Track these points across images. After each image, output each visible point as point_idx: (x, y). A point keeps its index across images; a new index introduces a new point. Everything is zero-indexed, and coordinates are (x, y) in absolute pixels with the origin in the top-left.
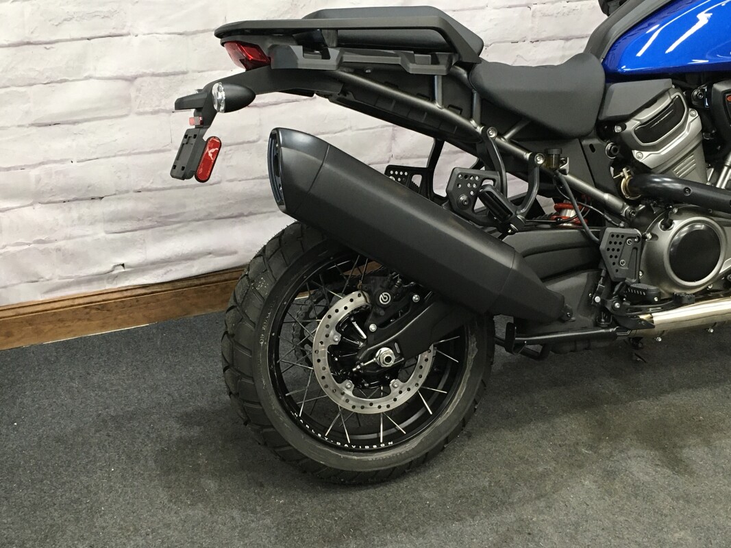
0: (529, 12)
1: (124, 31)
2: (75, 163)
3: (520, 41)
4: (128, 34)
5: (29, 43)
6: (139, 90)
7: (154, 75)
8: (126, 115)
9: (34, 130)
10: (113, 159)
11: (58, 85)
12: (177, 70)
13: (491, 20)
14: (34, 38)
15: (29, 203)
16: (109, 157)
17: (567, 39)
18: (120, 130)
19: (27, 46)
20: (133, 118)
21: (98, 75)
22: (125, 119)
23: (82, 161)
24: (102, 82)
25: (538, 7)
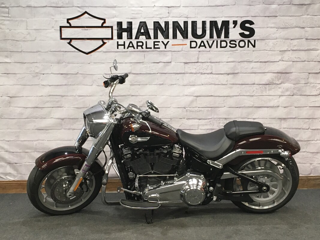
0: (185, 110)
1: (62, 106)
2: (46, 141)
3: (183, 118)
4: (63, 107)
5: (37, 107)
6: (65, 122)
7: (69, 118)
8: (61, 129)
9: (36, 130)
10: (57, 141)
11: (44, 119)
12: (76, 118)
13: (172, 111)
15: (33, 151)
16: (55, 140)
17: (200, 119)
19: (36, 108)
20: (63, 130)
21: (54, 117)
22: (61, 130)
23: (48, 141)
24: (55, 119)
25: (188, 108)
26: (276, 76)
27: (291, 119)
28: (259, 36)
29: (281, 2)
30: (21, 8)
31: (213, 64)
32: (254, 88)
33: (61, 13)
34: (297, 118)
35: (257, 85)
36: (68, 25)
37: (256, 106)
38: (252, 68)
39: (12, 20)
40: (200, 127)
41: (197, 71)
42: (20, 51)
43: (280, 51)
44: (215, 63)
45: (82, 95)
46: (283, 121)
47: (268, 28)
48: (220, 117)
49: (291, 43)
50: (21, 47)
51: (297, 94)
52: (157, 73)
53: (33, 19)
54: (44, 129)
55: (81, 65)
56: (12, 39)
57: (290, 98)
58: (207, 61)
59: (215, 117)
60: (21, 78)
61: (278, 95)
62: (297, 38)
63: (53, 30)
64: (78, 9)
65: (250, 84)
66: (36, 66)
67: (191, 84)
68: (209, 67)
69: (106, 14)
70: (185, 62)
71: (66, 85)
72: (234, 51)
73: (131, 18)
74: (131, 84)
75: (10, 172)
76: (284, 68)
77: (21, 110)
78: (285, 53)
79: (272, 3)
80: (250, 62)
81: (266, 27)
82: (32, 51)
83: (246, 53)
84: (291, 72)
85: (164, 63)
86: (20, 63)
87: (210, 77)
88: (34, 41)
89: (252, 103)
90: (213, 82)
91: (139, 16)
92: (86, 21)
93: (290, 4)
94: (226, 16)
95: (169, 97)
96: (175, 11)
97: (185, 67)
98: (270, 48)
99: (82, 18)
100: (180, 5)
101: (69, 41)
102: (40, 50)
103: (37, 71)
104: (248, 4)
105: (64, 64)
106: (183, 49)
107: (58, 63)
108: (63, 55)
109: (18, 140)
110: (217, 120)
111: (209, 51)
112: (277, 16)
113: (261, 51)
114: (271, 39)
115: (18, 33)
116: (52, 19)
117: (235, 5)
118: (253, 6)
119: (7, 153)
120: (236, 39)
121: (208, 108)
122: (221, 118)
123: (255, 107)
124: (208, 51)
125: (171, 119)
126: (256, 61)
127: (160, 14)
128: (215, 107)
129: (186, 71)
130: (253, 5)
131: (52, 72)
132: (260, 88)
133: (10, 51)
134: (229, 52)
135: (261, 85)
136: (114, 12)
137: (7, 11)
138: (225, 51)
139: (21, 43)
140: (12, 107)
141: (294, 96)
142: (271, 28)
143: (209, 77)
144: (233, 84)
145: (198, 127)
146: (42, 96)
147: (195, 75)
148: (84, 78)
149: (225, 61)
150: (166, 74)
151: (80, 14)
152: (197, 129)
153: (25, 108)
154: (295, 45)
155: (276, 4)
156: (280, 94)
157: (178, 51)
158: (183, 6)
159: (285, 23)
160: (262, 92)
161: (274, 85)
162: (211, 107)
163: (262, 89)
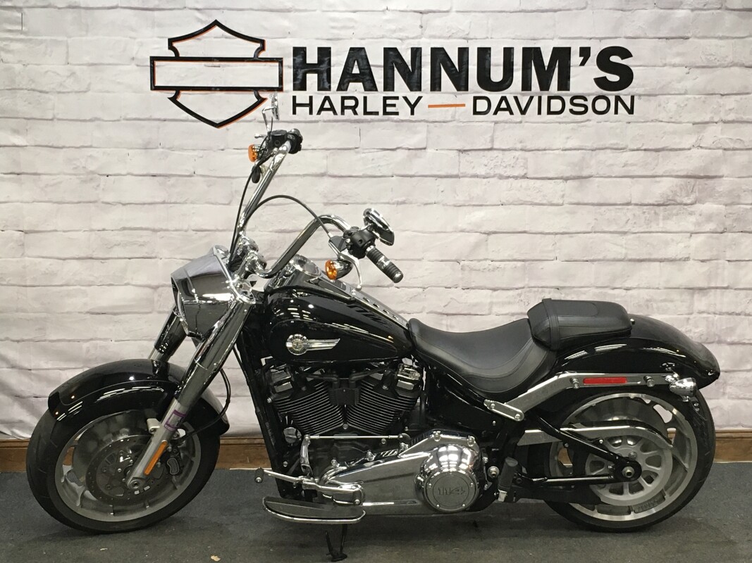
0: (458, 266)
1: (153, 255)
2: (113, 342)
3: (453, 287)
4: (155, 258)
5: (91, 258)
6: (160, 296)
8: (150, 313)
9: (88, 316)
10: (138, 342)
11: (108, 288)
13: (426, 270)
14: (94, 256)
16: (136, 340)
17: (494, 290)
18: (146, 322)
19: (89, 260)
20: (154, 316)
21: (133, 283)
22: (150, 315)
23: (119, 341)
24: (136, 288)
25: (466, 263)
26: (683, 183)
27: (718, 290)
28: (643, 86)
29: (698, 4)
30: (52, 9)
31: (528, 154)
32: (630, 215)
33: (154, 24)
34: (731, 289)
35: (636, 207)
36: (172, 54)
37: (634, 257)
38: (625, 165)
39: (31, 40)
40: (495, 309)
41: (488, 171)
42: (50, 117)
43: (694, 124)
44: (533, 150)
45: (204, 227)
46: (696, 296)
47: (665, 65)
48: (544, 284)
49: (722, 103)
50: (53, 109)
51: (734, 230)
52: (390, 174)
53: (84, 38)
54: (111, 311)
55: (201, 153)
56: (29, 87)
57: (717, 238)
58: (515, 146)
59: (533, 285)
60: (51, 186)
61: (688, 232)
62: (735, 92)
63: (133, 67)
64: (198, 14)
65: (620, 205)
66: (91, 156)
67: (474, 203)
68: (520, 160)
69: (266, 29)
70: (459, 148)
71: (164, 203)
72: (582, 122)
73: (328, 40)
74: (326, 201)
75: (22, 419)
76: (703, 164)
77: (50, 265)
78: (705, 128)
79: (677, 6)
80: (621, 149)
81: (661, 64)
82: (81, 119)
83: (611, 128)
84: (721, 174)
85: (407, 151)
86: (50, 147)
87: (521, 186)
88: (85, 92)
89: (624, 251)
90: (528, 199)
91: (349, 32)
92: (215, 44)
93: (719, 9)
94: (562, 36)
95: (420, 234)
96: (437, 22)
97: (460, 162)
98: (670, 115)
99: (206, 37)
100: (451, 8)
101: (172, 94)
102: (99, 114)
103: (92, 168)
104: (618, 8)
105: (160, 150)
106: (457, 118)
107: (146, 147)
108: (159, 128)
109: (43, 339)
110: (538, 291)
111: (521, 122)
112: (688, 38)
113: (648, 124)
114: (673, 93)
115: (47, 72)
116: (130, 38)
117: (585, 8)
118: (630, 12)
119: (14, 370)
120: (585, 92)
121: (515, 263)
122: (547, 287)
123: (630, 260)
124: (516, 123)
125: (424, 288)
126: (635, 148)
127: (401, 30)
128: (533, 260)
129: (462, 171)
130: (630, 10)
131: (130, 171)
132: (644, 213)
133: (25, 118)
134: (568, 125)
135: (645, 207)
136: (286, 23)
137: (18, 17)
138: (560, 123)
139: (52, 97)
140: (29, 257)
141: (725, 234)
142: (674, 66)
143: (519, 185)
144: (578, 204)
145: (490, 309)
146: (104, 230)
147: (486, 180)
148: (209, 186)
149: (558, 147)
150: (413, 178)
151: (202, 27)
152: (487, 312)
153: (60, 259)
154: (730, 110)
155: (686, 7)
156: (692, 228)
157: (444, 122)
158: (458, 10)
159: (707, 55)
160: (648, 224)
161: (678, 207)
162: (523, 261)
163: (648, 216)
